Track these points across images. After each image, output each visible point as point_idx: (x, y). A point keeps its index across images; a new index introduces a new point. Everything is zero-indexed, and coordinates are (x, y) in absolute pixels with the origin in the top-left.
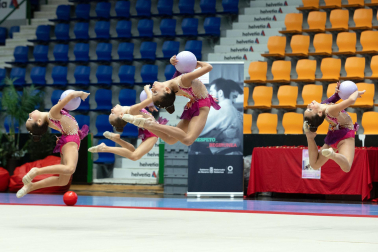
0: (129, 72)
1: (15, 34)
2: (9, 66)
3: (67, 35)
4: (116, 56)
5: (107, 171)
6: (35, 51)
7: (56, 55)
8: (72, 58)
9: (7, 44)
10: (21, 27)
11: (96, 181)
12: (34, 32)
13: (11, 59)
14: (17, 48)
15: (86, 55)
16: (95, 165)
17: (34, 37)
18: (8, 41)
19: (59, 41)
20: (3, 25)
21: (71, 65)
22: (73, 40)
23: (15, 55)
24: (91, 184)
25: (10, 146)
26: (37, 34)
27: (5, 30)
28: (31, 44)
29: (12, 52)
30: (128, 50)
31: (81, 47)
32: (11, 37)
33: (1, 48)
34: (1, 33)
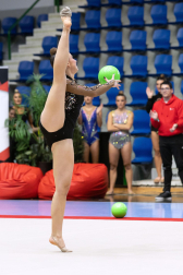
0: (165, 62)
1: (43, 23)
2: (38, 58)
3: (98, 22)
4: (151, 45)
5: (145, 172)
7: (87, 45)
8: (104, 47)
9: (35, 34)
10: (50, 15)
13: (40, 50)
14: (45, 39)
15: (119, 44)
18: (36, 30)
19: (89, 30)
20: (30, 14)
21: (103, 56)
23: (44, 46)
25: (39, 148)
27: (33, 19)
29: (40, 43)
30: (164, 37)
31: (113, 35)
32: (39, 26)
33: (28, 38)
34: (28, 22)
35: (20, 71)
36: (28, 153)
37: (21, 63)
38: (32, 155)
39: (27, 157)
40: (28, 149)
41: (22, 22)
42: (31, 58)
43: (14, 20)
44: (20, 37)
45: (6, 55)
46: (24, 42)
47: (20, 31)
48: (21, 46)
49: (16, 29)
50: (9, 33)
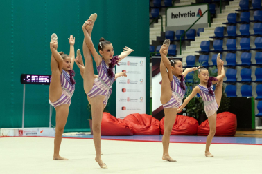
1: (201, 33)
2: (198, 54)
3: (235, 33)
6: (214, 44)
7: (228, 46)
8: (239, 47)
9: (196, 40)
10: (205, 28)
11: (257, 128)
12: (213, 31)
13: (199, 49)
14: (203, 42)
15: (248, 45)
16: (256, 118)
17: (214, 35)
18: (196, 38)
19: (230, 37)
20: (193, 28)
21: (239, 53)
22: (239, 36)
23: (201, 47)
24: (254, 130)
26: (215, 33)
27: (194, 31)
28: (212, 39)
29: (199, 45)
31: (245, 40)
32: (199, 35)
33: (191, 42)
34: (192, 33)
35: (187, 61)
36: (194, 108)
37: (188, 57)
38: (196, 109)
39: (194, 111)
40: (194, 106)
41: (188, 33)
42: (194, 54)
43: (183, 32)
44: (187, 42)
45: (178, 52)
46: (189, 45)
47: (186, 38)
48: (187, 47)
49: (184, 37)
50: (180, 39)
